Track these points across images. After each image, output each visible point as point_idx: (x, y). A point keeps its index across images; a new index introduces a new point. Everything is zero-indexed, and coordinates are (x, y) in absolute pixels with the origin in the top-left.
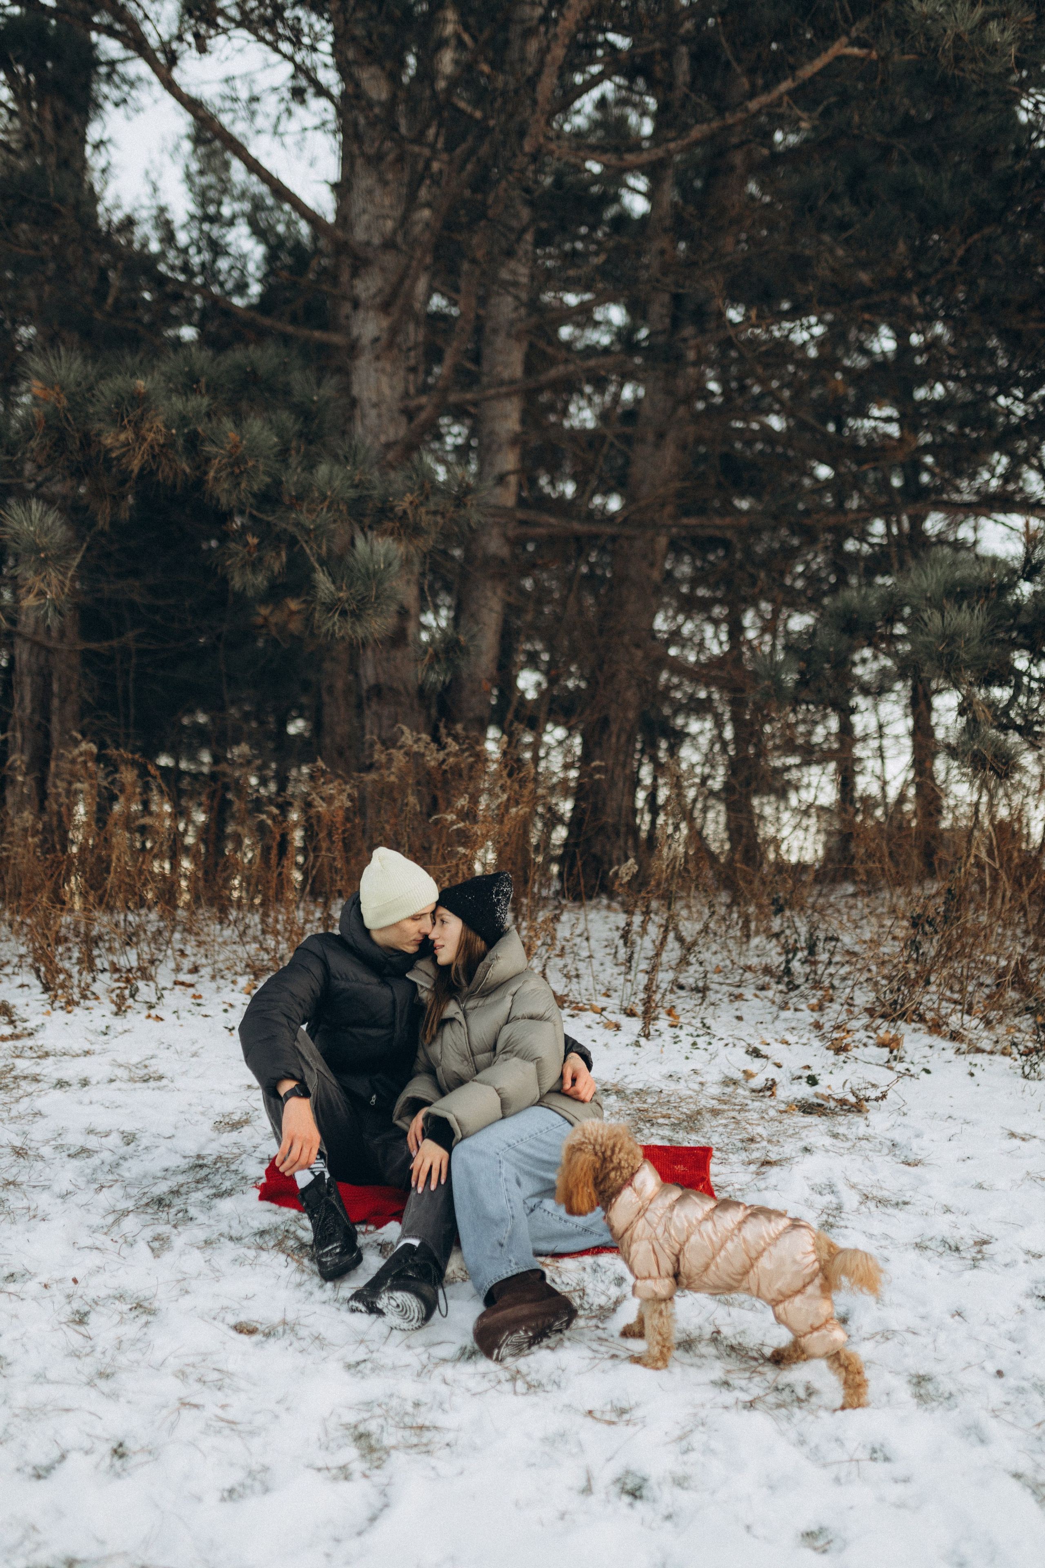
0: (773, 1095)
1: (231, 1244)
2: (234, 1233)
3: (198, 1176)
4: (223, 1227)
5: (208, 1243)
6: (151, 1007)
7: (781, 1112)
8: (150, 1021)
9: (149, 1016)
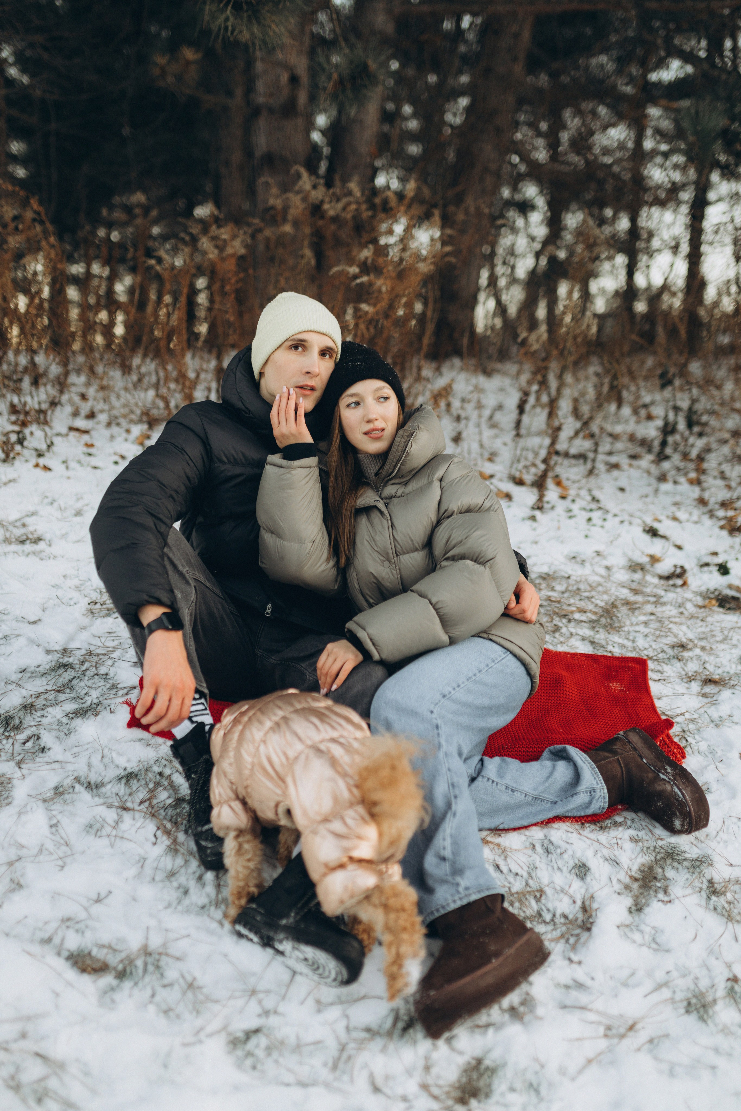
0: (685, 584)
1: (86, 796)
2: (93, 778)
3: (61, 681)
4: (80, 767)
5: (59, 791)
6: (40, 455)
7: (701, 607)
8: (38, 471)
9: (37, 465)
